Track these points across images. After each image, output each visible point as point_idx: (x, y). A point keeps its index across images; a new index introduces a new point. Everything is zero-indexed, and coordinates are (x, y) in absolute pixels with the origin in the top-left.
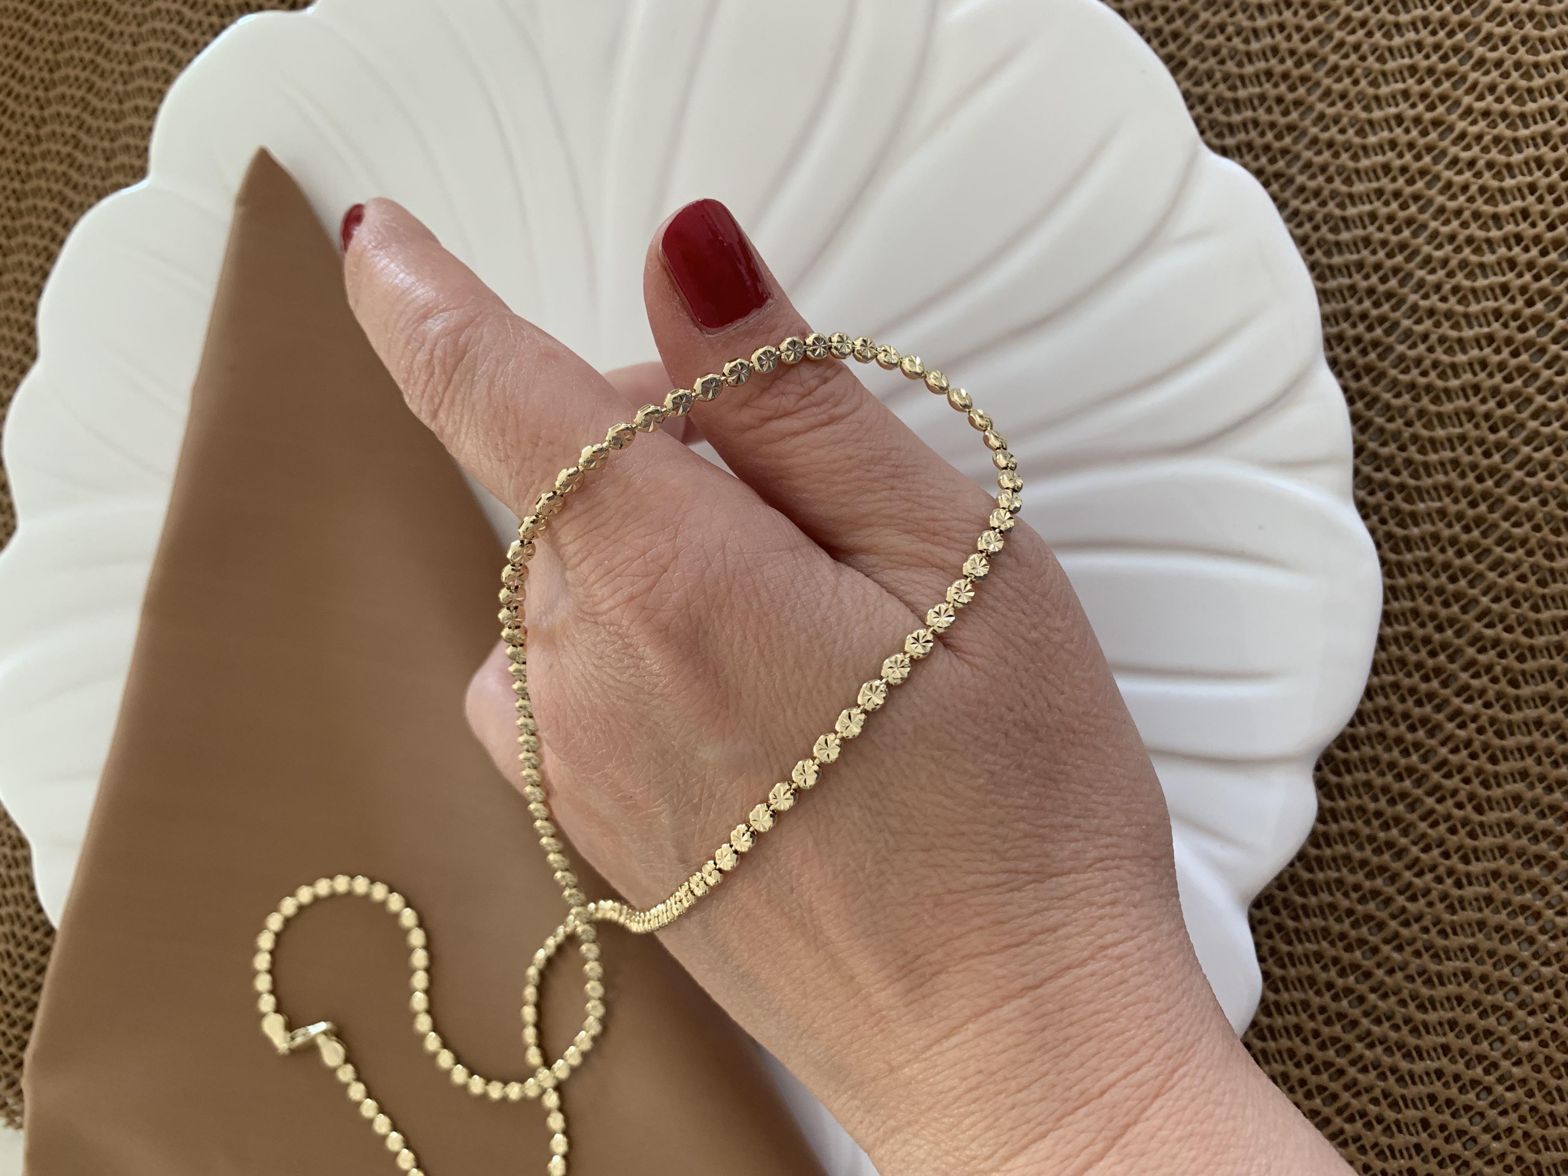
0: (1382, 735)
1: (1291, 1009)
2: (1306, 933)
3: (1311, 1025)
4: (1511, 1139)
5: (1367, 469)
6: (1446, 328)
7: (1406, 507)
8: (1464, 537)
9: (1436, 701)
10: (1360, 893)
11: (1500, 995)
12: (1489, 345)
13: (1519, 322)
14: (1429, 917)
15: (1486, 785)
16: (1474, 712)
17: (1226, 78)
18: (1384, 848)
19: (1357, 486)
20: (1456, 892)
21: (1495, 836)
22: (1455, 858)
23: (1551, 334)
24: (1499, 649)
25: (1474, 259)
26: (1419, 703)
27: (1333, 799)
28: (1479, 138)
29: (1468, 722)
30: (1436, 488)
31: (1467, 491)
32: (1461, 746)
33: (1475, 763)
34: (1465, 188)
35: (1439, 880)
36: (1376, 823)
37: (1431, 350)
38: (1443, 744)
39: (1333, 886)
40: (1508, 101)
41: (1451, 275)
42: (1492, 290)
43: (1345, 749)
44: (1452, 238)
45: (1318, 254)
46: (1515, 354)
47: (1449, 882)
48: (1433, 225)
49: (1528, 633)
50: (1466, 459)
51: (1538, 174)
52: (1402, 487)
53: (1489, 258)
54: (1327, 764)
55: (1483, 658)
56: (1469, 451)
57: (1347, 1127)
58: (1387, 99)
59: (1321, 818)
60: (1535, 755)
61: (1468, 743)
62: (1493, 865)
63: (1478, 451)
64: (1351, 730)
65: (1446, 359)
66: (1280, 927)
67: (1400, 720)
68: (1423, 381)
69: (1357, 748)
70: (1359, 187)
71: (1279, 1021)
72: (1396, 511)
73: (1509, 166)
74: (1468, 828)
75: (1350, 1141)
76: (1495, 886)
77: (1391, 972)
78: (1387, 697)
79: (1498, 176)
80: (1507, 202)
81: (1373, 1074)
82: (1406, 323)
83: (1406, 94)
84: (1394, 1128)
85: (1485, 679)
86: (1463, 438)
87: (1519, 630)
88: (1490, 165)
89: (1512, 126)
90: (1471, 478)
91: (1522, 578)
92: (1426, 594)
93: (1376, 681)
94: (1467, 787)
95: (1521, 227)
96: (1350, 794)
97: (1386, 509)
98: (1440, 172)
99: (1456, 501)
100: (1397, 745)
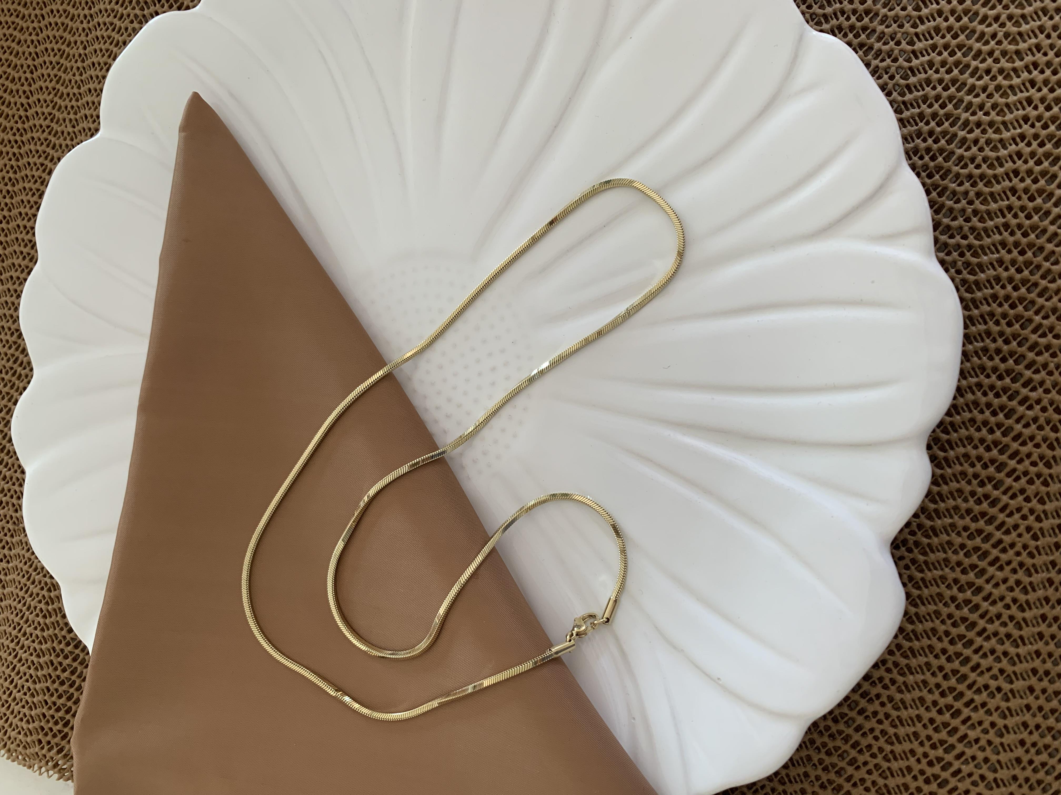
0: (973, 421)
1: (928, 617)
2: (933, 564)
3: (943, 628)
5: (943, 238)
6: (991, 134)
7: (974, 260)
8: (1018, 276)
9: (1010, 393)
10: (968, 533)
12: (1022, 142)
13: (1042, 122)
14: (1020, 544)
15: (1051, 447)
16: (1038, 397)
18: (982, 499)
19: (938, 250)
20: (1037, 525)
22: (1034, 501)
24: (1051, 351)
25: (1006, 83)
26: (997, 395)
27: (942, 468)
29: (1034, 405)
30: (994, 245)
31: (1017, 244)
32: (1031, 422)
33: (1042, 433)
34: (994, 36)
35: (1024, 517)
36: (975, 482)
37: (981, 150)
38: (1018, 422)
39: (949, 529)
41: (990, 96)
42: (1021, 103)
43: (946, 432)
44: (988, 72)
45: (895, 94)
46: (1042, 145)
47: (1032, 518)
48: (974, 63)
50: (1014, 222)
51: (1044, 19)
52: (970, 247)
53: (1016, 81)
54: (935, 444)
55: (1040, 359)
56: (1016, 216)
57: (976, 697)
59: (935, 482)
61: (1035, 420)
63: (1022, 215)
64: (949, 418)
65: (993, 154)
66: (914, 561)
67: (985, 409)
68: (978, 172)
70: (919, 45)
71: (919, 627)
72: (967, 264)
73: (1023, 16)
74: (1041, 479)
75: (979, 707)
77: (997, 585)
78: (973, 393)
79: (1017, 24)
80: (1024, 41)
81: (991, 658)
82: (961, 134)
84: (1010, 695)
85: (1043, 373)
86: (1010, 208)
88: (1010, 18)
90: (1019, 234)
92: (994, 319)
93: (964, 382)
94: (1039, 450)
95: (1036, 57)
96: (955, 464)
97: (960, 263)
98: (975, 27)
99: (1009, 252)
100: (985, 427)
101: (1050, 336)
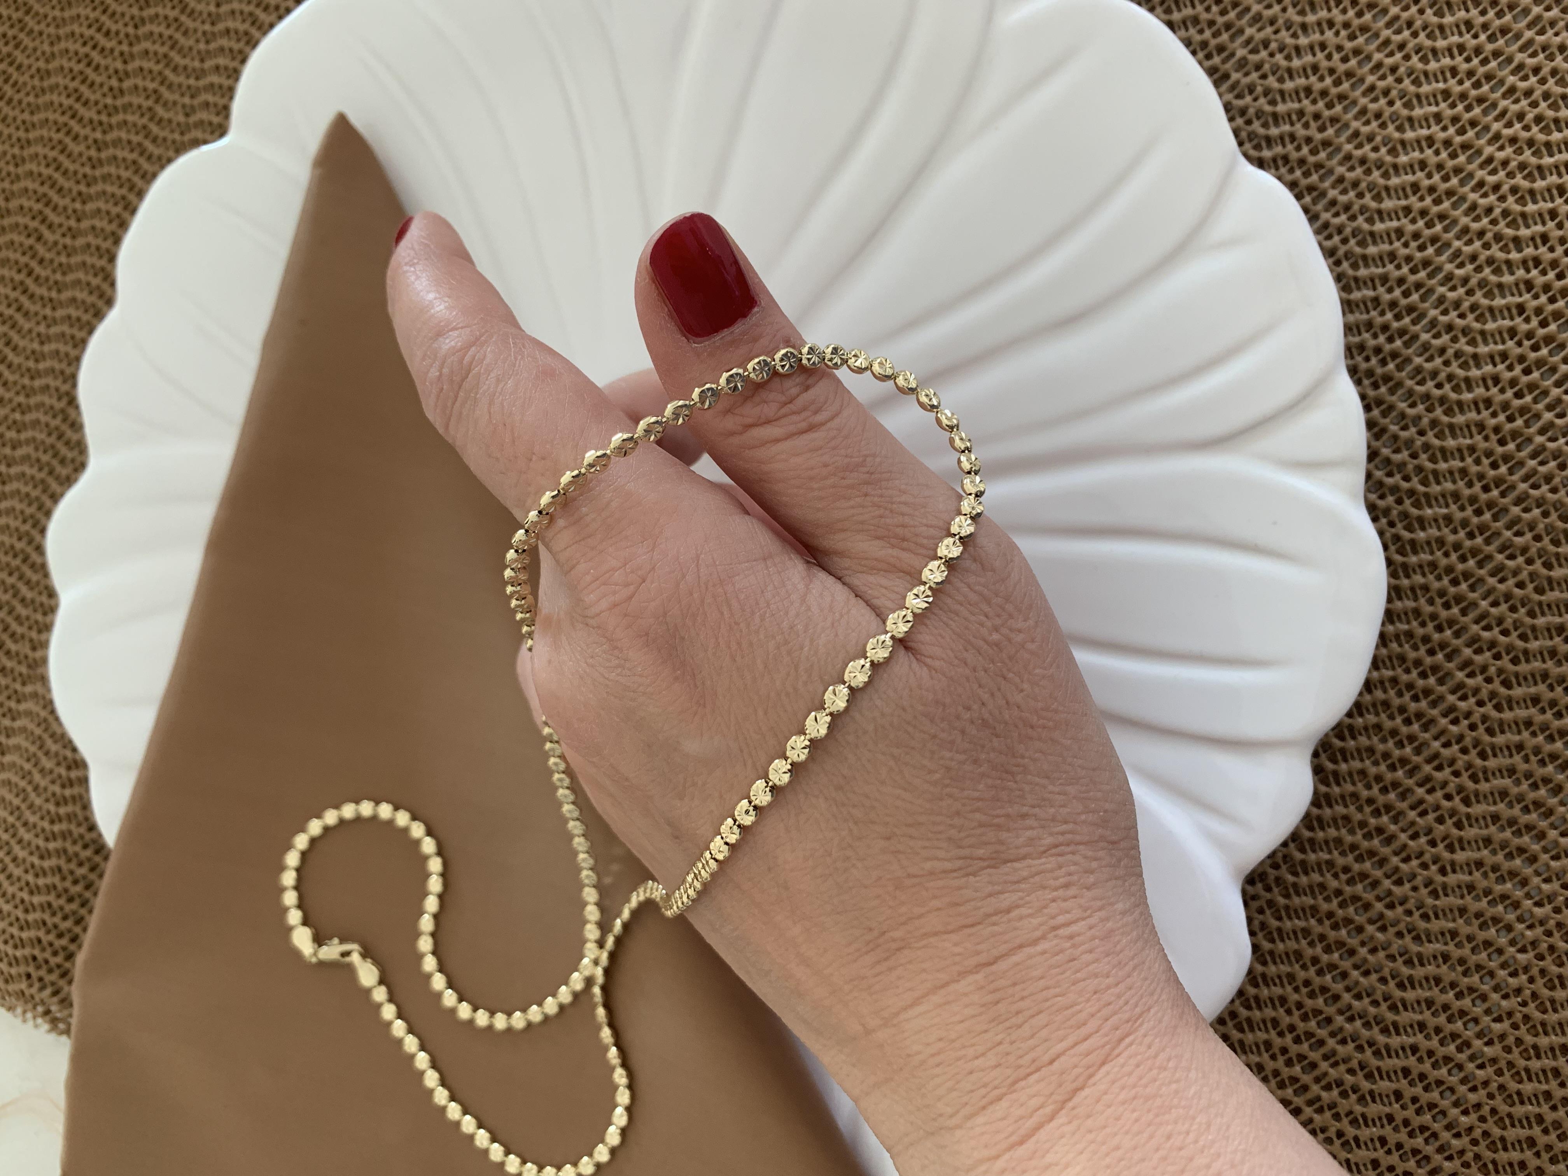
0: (1378, 727)
1: (1277, 981)
2: (1296, 911)
3: (1296, 997)
4: (1479, 1114)
5: (1379, 474)
6: (1462, 344)
7: (1414, 512)
8: (1468, 543)
9: (1433, 697)
10: (1349, 875)
11: (1476, 978)
12: (1502, 362)
13: (1532, 341)
14: (1412, 901)
15: (1474, 778)
16: (1467, 709)
17: (1267, 92)
18: (1374, 833)
19: (1368, 490)
20: (1439, 878)
21: (1481, 828)
22: (1441, 847)
24: (1494, 651)
25: (1493, 278)
26: (1416, 698)
27: (1328, 785)
28: (1505, 163)
29: (1461, 718)
30: (1444, 496)
31: (1473, 500)
32: (1453, 741)
33: (1466, 757)
34: (1489, 210)
35: (1425, 866)
36: (1368, 810)
37: (1447, 363)
38: (1436, 738)
39: (1324, 867)
40: (1535, 129)
41: (1470, 292)
42: (1509, 309)
43: (1342, 738)
44: (1474, 258)
45: (1345, 265)
46: (1527, 371)
47: (1434, 868)
48: (1457, 244)
49: (1523, 637)
50: (1474, 469)
51: (1559, 201)
52: (1412, 493)
53: (1507, 279)
54: (1325, 751)
55: (1478, 659)
56: (1478, 462)
57: (1324, 1094)
58: (1420, 122)
59: (1316, 802)
60: (1523, 753)
61: (1460, 738)
62: (1476, 855)
63: (1486, 462)
64: (1348, 721)
65: (1461, 373)
66: (1271, 903)
67: (1396, 714)
68: (1437, 392)
69: (1354, 738)
70: (1388, 204)
71: (1265, 992)
72: (1405, 515)
73: (1532, 192)
74: (1455, 819)
75: (1326, 1108)
76: (1477, 875)
77: (1373, 951)
78: (1385, 691)
79: (1521, 201)
80: (1528, 226)
81: (1351, 1046)
82: (1425, 337)
83: (1438, 117)
84: (1368, 1098)
85: (1480, 678)
86: (1472, 449)
87: (1515, 634)
88: (1514, 190)
89: (1537, 153)
90: (1477, 487)
91: (1521, 585)
92: (1428, 596)
93: (1375, 674)
94: (1457, 780)
95: (1540, 251)
96: (1345, 781)
97: (1395, 512)
98: (1466, 194)
99: (1462, 508)
100: (1393, 737)
101: (1496, 630)
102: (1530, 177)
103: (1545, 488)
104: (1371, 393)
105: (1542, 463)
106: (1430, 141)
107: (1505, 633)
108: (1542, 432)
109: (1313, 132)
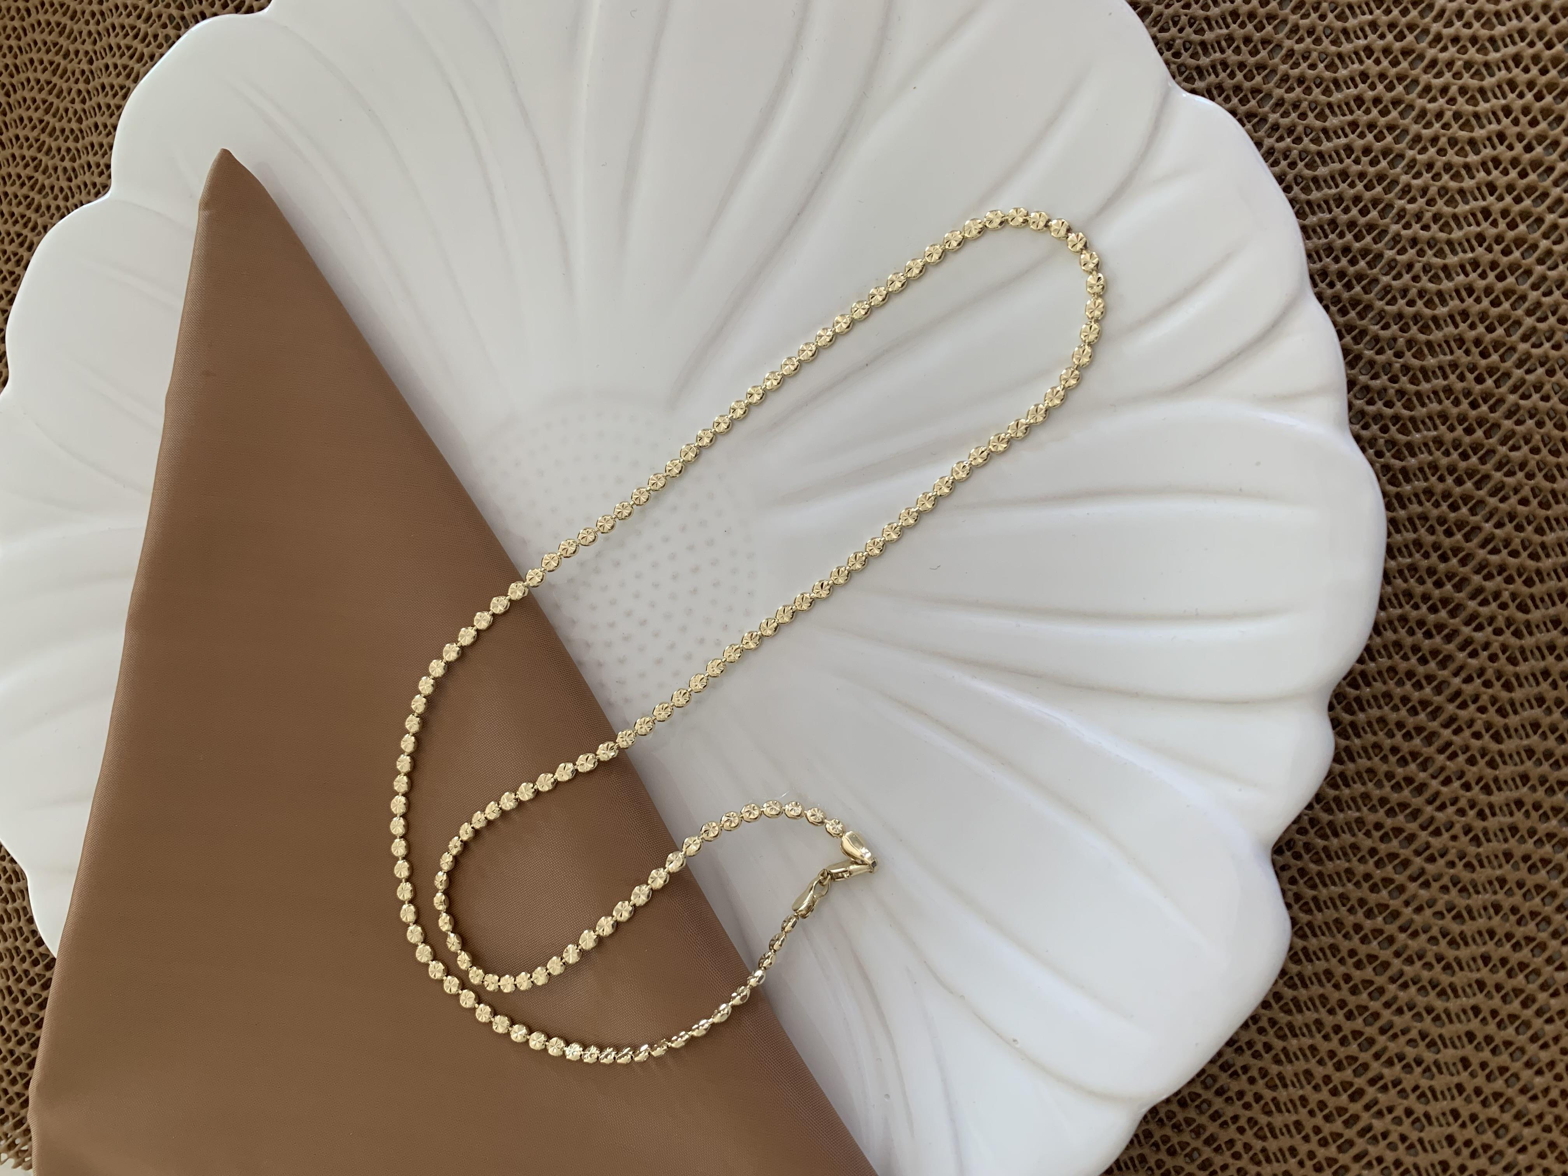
0: (1393, 670)
1: (1320, 955)
2: (1330, 876)
3: (1342, 969)
5: (1359, 403)
6: (1430, 257)
7: (1402, 438)
8: (1463, 465)
9: (1446, 632)
10: (1382, 832)
11: (1532, 925)
12: (1474, 271)
13: (1503, 245)
14: (1454, 851)
15: (1502, 712)
16: (1485, 639)
17: (1192, 21)
18: (1403, 784)
19: (1352, 421)
20: (1479, 824)
21: (1516, 765)
22: (1476, 789)
23: (1536, 255)
24: (1505, 574)
26: (1428, 635)
27: (1347, 738)
28: (1450, 64)
29: (1480, 651)
30: (1431, 418)
31: (1462, 419)
32: (1475, 676)
33: (1490, 691)
34: (1439, 115)
35: (1461, 812)
36: (1393, 759)
37: (1416, 279)
38: (1456, 674)
39: (1354, 826)
40: (1477, 25)
41: (1431, 202)
42: (1474, 215)
43: (1356, 687)
44: (1430, 166)
45: (1297, 189)
46: (1501, 277)
47: (1472, 813)
48: (1410, 153)
49: (1534, 556)
50: (1459, 386)
51: (1511, 96)
52: (1396, 419)
53: (1468, 183)
54: (1339, 703)
55: (1489, 585)
56: (1462, 378)
57: (1386, 1071)
58: (1355, 32)
59: (1337, 759)
60: (1550, 680)
61: (1481, 672)
62: (1515, 794)
63: (1470, 377)
64: (1360, 667)
65: (1432, 287)
66: (1302, 872)
67: (1410, 654)
68: (1410, 310)
69: (1368, 684)
70: (1333, 121)
71: (1308, 968)
72: (1391, 443)
73: (1482, 91)
74: (1487, 758)
75: (1390, 1085)
76: (1519, 815)
77: (1419, 910)
78: (1395, 631)
79: (1472, 101)
80: (1482, 127)
81: (1408, 1015)
82: (1389, 254)
83: (1374, 25)
84: (1434, 1069)
85: (1494, 605)
86: (1454, 366)
87: (1525, 554)
88: (1463, 91)
89: (1482, 50)
90: (1465, 404)
91: (1524, 502)
92: (1428, 525)
93: (1384, 616)
94: (1484, 716)
95: (1498, 151)
96: (1366, 732)
97: (1381, 442)
98: (1413, 100)
99: (1452, 429)
100: (1410, 679)
102: (1477, 75)
103: (1536, 397)
104: (1340, 320)
105: (1528, 372)
106: (1369, 51)
107: (1514, 554)
108: (1525, 338)
109: (1245, 56)
